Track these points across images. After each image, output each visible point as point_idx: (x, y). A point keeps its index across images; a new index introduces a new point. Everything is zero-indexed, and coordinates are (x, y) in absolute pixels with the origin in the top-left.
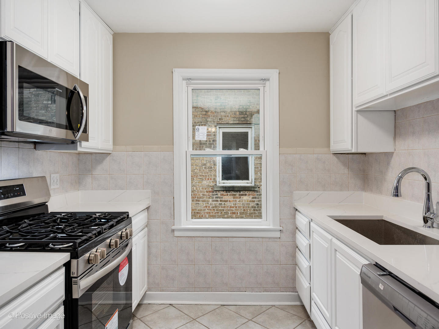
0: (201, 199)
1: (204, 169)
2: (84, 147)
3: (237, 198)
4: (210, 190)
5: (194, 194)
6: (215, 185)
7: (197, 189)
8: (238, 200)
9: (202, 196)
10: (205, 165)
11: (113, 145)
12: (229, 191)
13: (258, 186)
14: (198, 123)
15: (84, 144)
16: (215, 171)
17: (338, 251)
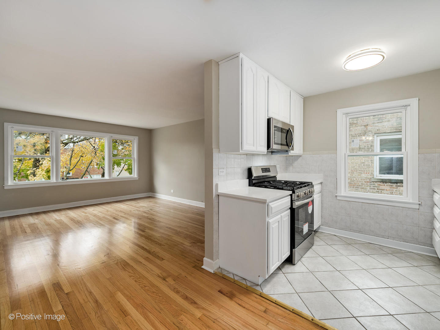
0: (360, 187)
1: (362, 166)
2: (291, 153)
3: (394, 188)
4: (368, 180)
5: (354, 183)
6: (372, 177)
7: (356, 179)
8: (395, 190)
9: (361, 184)
10: (363, 163)
11: (303, 152)
12: (386, 182)
14: (358, 134)
15: (291, 151)
16: (373, 167)
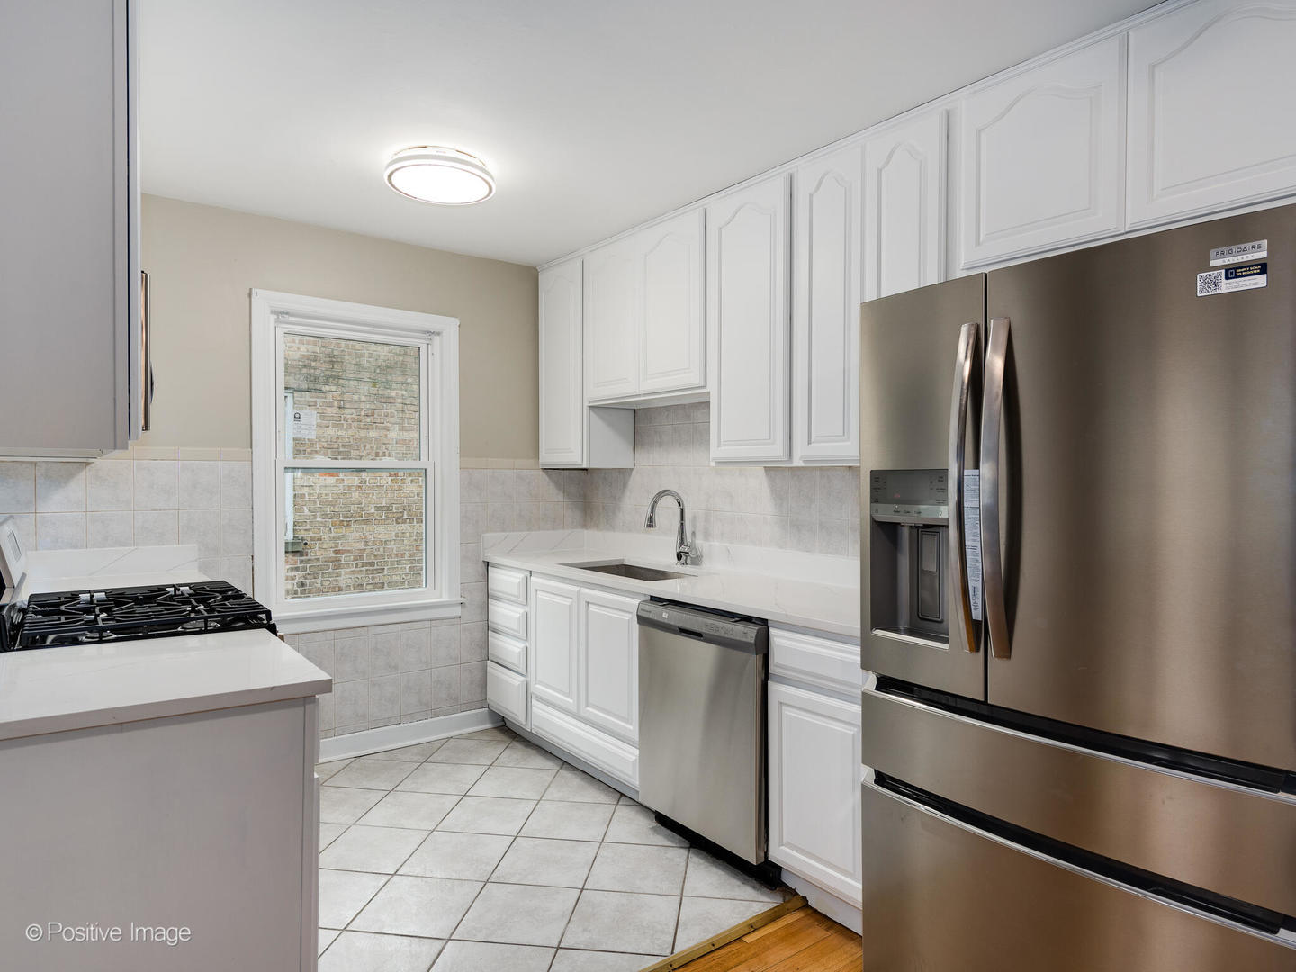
13: (303, 539)
17: (592, 603)
